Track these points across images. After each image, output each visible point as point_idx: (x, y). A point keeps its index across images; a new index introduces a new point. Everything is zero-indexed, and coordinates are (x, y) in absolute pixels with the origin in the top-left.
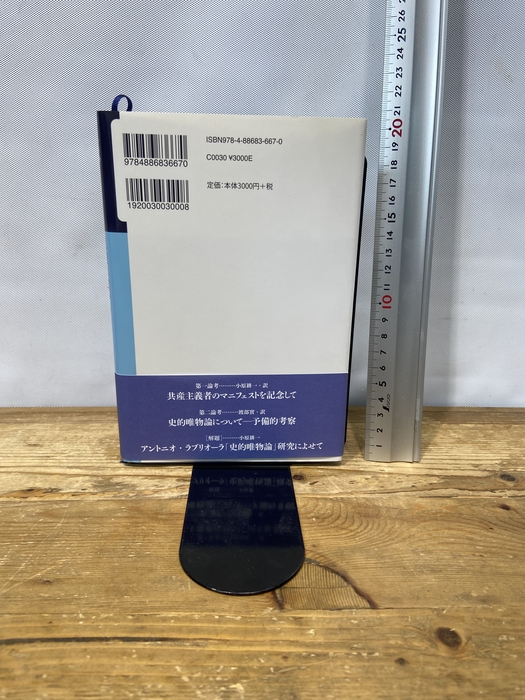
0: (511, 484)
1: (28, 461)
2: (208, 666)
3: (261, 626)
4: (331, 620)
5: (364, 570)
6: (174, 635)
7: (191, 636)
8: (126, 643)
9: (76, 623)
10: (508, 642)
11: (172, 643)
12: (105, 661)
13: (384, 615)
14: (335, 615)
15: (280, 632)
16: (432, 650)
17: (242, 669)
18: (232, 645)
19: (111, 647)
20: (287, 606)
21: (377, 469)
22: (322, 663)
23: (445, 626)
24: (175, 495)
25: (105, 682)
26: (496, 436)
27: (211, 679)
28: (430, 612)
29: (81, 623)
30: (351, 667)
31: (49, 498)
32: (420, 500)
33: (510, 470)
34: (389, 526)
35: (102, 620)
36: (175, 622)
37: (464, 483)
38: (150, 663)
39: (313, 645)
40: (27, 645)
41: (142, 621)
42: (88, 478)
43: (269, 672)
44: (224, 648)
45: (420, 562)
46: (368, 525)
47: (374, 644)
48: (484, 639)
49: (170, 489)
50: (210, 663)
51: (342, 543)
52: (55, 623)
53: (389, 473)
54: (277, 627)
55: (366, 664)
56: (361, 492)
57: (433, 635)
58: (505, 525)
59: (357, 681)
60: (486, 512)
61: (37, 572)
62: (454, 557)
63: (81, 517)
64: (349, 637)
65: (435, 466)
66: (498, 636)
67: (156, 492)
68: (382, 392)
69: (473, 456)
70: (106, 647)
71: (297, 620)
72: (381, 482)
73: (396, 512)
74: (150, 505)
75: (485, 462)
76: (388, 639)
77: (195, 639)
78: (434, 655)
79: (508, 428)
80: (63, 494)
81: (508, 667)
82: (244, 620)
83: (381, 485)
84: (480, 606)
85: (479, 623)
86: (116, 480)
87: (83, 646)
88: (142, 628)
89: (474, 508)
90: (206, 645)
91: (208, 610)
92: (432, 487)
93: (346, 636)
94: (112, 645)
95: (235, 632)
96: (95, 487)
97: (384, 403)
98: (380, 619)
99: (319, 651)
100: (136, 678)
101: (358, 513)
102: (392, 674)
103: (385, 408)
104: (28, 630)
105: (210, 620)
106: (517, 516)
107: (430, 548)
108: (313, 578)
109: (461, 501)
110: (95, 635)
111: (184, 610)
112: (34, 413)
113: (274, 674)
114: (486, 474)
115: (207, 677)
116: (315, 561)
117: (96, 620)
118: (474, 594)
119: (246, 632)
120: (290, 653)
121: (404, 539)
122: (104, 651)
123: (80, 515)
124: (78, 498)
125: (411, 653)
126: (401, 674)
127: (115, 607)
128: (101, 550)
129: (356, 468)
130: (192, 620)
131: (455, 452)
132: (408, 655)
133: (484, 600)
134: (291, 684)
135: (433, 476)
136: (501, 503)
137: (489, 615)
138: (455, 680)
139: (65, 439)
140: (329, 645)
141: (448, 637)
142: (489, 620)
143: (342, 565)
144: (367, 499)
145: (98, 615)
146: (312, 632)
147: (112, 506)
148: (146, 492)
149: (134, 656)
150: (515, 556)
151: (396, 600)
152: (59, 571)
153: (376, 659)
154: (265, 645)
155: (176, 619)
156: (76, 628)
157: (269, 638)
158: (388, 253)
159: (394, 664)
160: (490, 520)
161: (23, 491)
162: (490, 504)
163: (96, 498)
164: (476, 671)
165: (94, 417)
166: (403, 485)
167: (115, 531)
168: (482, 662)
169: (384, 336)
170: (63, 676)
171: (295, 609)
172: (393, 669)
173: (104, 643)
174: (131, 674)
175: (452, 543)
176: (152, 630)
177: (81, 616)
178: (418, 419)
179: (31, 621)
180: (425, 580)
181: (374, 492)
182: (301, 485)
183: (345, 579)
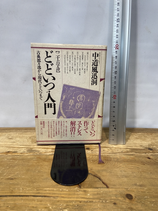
0: (151, 151)
1: (9, 143)
2: (57, 204)
3: (74, 193)
4: (95, 191)
5: (106, 177)
6: (48, 195)
7: (53, 195)
8: (34, 197)
9: (20, 191)
10: (147, 198)
11: (47, 197)
12: (27, 202)
13: (110, 190)
14: (96, 190)
15: (79, 194)
16: (124, 201)
17: (68, 205)
18: (65, 198)
19: (29, 198)
20: (82, 187)
21: (111, 146)
22: (91, 204)
23: (129, 193)
24: (51, 154)
25: (27, 208)
26: (148, 137)
27: (58, 208)
28: (124, 189)
29: (21, 191)
30: (100, 205)
31: (14, 154)
32: (124, 156)
33: (151, 147)
34: (114, 164)
35: (27, 190)
36: (49, 191)
37: (137, 151)
38: (41, 203)
39: (89, 198)
40: (5, 197)
41: (39, 191)
42: (25, 148)
43: (75, 206)
44: (63, 199)
45: (123, 174)
46: (108, 163)
47: (107, 198)
48: (140, 197)
49: (49, 152)
50: (58, 203)
51: (100, 168)
52: (14, 191)
53: (115, 148)
54: (79, 193)
55: (104, 204)
56: (106, 153)
57: (125, 196)
58: (149, 163)
59: (101, 209)
60: (143, 160)
61: (9, 176)
62: (133, 173)
63: (23, 160)
64: (100, 196)
65: (129, 146)
66: (144, 197)
67: (45, 153)
68: (114, 123)
69: (140, 143)
70: (28, 198)
71: (85, 191)
72: (112, 150)
73: (116, 159)
74: (43, 157)
75: (144, 145)
76: (111, 197)
77: (54, 196)
78: (125, 202)
79: (151, 134)
80: (18, 153)
81: (146, 206)
82: (69, 191)
83: (112, 151)
84: (139, 188)
85: (139, 192)
86: (34, 149)
87: (21, 198)
88: (39, 193)
89: (139, 158)
90: (57, 198)
91: (59, 188)
92: (127, 152)
93: (99, 196)
94: (30, 198)
95: (66, 194)
96: (27, 151)
97: (115, 127)
98: (109, 191)
99: (91, 200)
100: (36, 207)
101: (105, 160)
102: (112, 207)
103: (115, 128)
104: (5, 193)
105: (59, 191)
106: (152, 161)
107: (126, 170)
108: (90, 179)
109: (136, 156)
110: (25, 195)
111: (51, 188)
112: (11, 129)
113: (77, 207)
114: (144, 148)
115: (57, 207)
116: (91, 174)
117: (26, 190)
118: (138, 184)
119: (69, 194)
120: (82, 201)
121: (118, 167)
122: (27, 199)
123: (23, 159)
124: (22, 154)
125: (118, 201)
126: (114, 207)
127: (31, 187)
128: (28, 170)
129: (105, 146)
130: (53, 191)
131: (135, 142)
132: (117, 202)
133: (141, 186)
134: (81, 210)
135: (128, 148)
136: (148, 157)
137: (142, 190)
138: (131, 209)
139: (20, 137)
140: (94, 199)
141: (129, 197)
142: (142, 192)
143: (99, 175)
144: (108, 155)
145: (26, 189)
146: (89, 195)
147: (32, 157)
148: (43, 153)
149: (36, 201)
150: (151, 173)
151: (114, 185)
152: (15, 176)
153: (107, 203)
154: (75, 198)
155: (49, 190)
156: (19, 193)
157: (76, 196)
158: (115, 83)
159: (113, 204)
160: (144, 162)
161: (6, 152)
162: (145, 157)
163: (28, 154)
164: (137, 207)
165: (28, 131)
166: (119, 151)
167: (33, 164)
168: (139, 204)
169: (114, 107)
170: (15, 207)
171: (84, 188)
172: (112, 206)
173: (28, 197)
174: (35, 206)
175: (132, 169)
176: (42, 193)
177: (21, 189)
178: (124, 132)
179: (6, 190)
180: (123, 180)
181: (110, 153)
182: (88, 151)
183: (100, 179)
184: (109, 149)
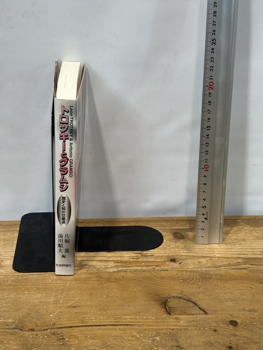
3: (162, 321)
4: (189, 318)
5: (203, 301)
6: (130, 324)
7: (137, 324)
8: (114, 326)
10: (256, 324)
12: (108, 332)
13: (210, 316)
14: (191, 316)
17: (158, 333)
18: (153, 326)
20: (172, 314)
22: (187, 331)
23: (233, 320)
24: (115, 269)
25: (111, 338)
27: (147, 336)
28: (228, 315)
29: (94, 320)
30: (197, 332)
32: (231, 270)
34: (215, 283)
36: (130, 319)
37: (254, 261)
38: (124, 332)
39: (183, 326)
40: (77, 328)
41: (117, 319)
43: (168, 334)
44: (150, 327)
45: (227, 297)
46: (206, 282)
47: (205, 325)
48: (247, 324)
50: (146, 332)
51: (194, 290)
52: (84, 321)
53: (218, 257)
54: (169, 321)
55: (202, 331)
57: (228, 322)
59: (199, 336)
60: (261, 275)
61: (69, 303)
62: (242, 295)
63: (76, 281)
65: (242, 253)
66: (253, 323)
67: (106, 268)
71: (176, 318)
72: (213, 262)
73: (219, 276)
74: (105, 275)
76: (211, 324)
78: (227, 329)
81: (254, 332)
82: (156, 319)
85: (247, 319)
90: (143, 326)
91: (141, 316)
92: (238, 264)
93: (195, 323)
94: (108, 327)
99: (185, 328)
101: (202, 277)
105: (143, 319)
107: (232, 291)
108: (182, 304)
109: (251, 270)
110: (101, 324)
111: (132, 316)
116: (182, 298)
117: (100, 319)
118: (247, 309)
119: (157, 322)
120: (174, 328)
121: (222, 288)
122: (107, 329)
125: (219, 328)
126: (215, 334)
127: (105, 315)
130: (136, 319)
131: (254, 245)
133: (250, 311)
134: (175, 337)
135: (240, 258)
138: (234, 336)
140: (189, 326)
141: (234, 323)
142: (251, 318)
144: (206, 271)
146: (182, 322)
147: (88, 276)
148: (101, 269)
149: (118, 330)
151: (215, 311)
152: (77, 302)
153: (206, 330)
157: (166, 324)
166: (224, 263)
167: (94, 286)
168: (244, 331)
170: (95, 336)
171: (175, 315)
172: (212, 333)
174: (119, 335)
175: (242, 289)
176: (122, 322)
179: (75, 320)
180: (228, 304)
181: (210, 267)
182: (174, 264)
183: (195, 304)
184: (208, 259)
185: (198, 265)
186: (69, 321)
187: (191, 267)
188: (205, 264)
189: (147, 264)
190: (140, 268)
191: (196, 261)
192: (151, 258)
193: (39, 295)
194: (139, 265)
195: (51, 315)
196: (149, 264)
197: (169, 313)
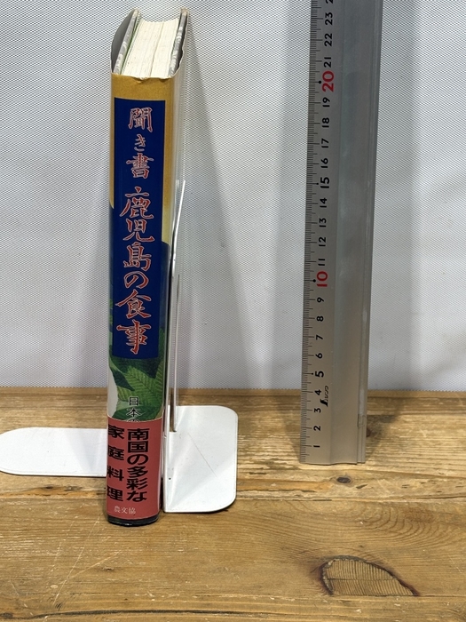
3: (313, 606)
4: (376, 604)
5: (411, 567)
6: (237, 610)
7: (253, 611)
8: (198, 614)
9: (150, 600)
11: (238, 615)
13: (424, 600)
14: (380, 600)
15: (331, 610)
20: (336, 593)
21: (437, 473)
29: (154, 600)
31: (72, 495)
34: (441, 530)
35: (171, 598)
40: (113, 615)
41: (207, 600)
44: (284, 619)
46: (418, 529)
51: (390, 545)
52: (131, 600)
53: (449, 477)
54: (329, 607)
56: (414, 497)
61: (96, 562)
64: (392, 615)
71: (345, 602)
73: (450, 518)
77: (257, 613)
80: (87, 493)
82: (297, 601)
83: (438, 489)
90: (267, 617)
91: (264, 594)
93: (389, 614)
94: (186, 616)
98: (421, 603)
105: (267, 600)
108: (361, 573)
111: (242, 593)
116: (362, 559)
117: (166, 598)
119: (300, 609)
122: (181, 619)
128: (149, 545)
130: (251, 600)
140: (374, 620)
143: (388, 563)
144: (419, 504)
145: (166, 595)
146: (359, 611)
152: (115, 561)
154: (318, 618)
155: (237, 599)
157: (321, 614)
161: (42, 489)
166: (463, 490)
171: (344, 595)
173: (179, 614)
176: (218, 606)
177: (151, 595)
179: (108, 599)
181: (429, 497)
182: (346, 488)
183: (391, 574)
184: (426, 481)
185: (402, 492)
186: (95, 599)
187: (385, 496)
188: (420, 490)
189: (282, 487)
190: (266, 494)
191: (397, 484)
192: (292, 474)
193: (27, 543)
194: (264, 487)
195: (54, 586)
196: (287, 487)
197: (330, 592)
